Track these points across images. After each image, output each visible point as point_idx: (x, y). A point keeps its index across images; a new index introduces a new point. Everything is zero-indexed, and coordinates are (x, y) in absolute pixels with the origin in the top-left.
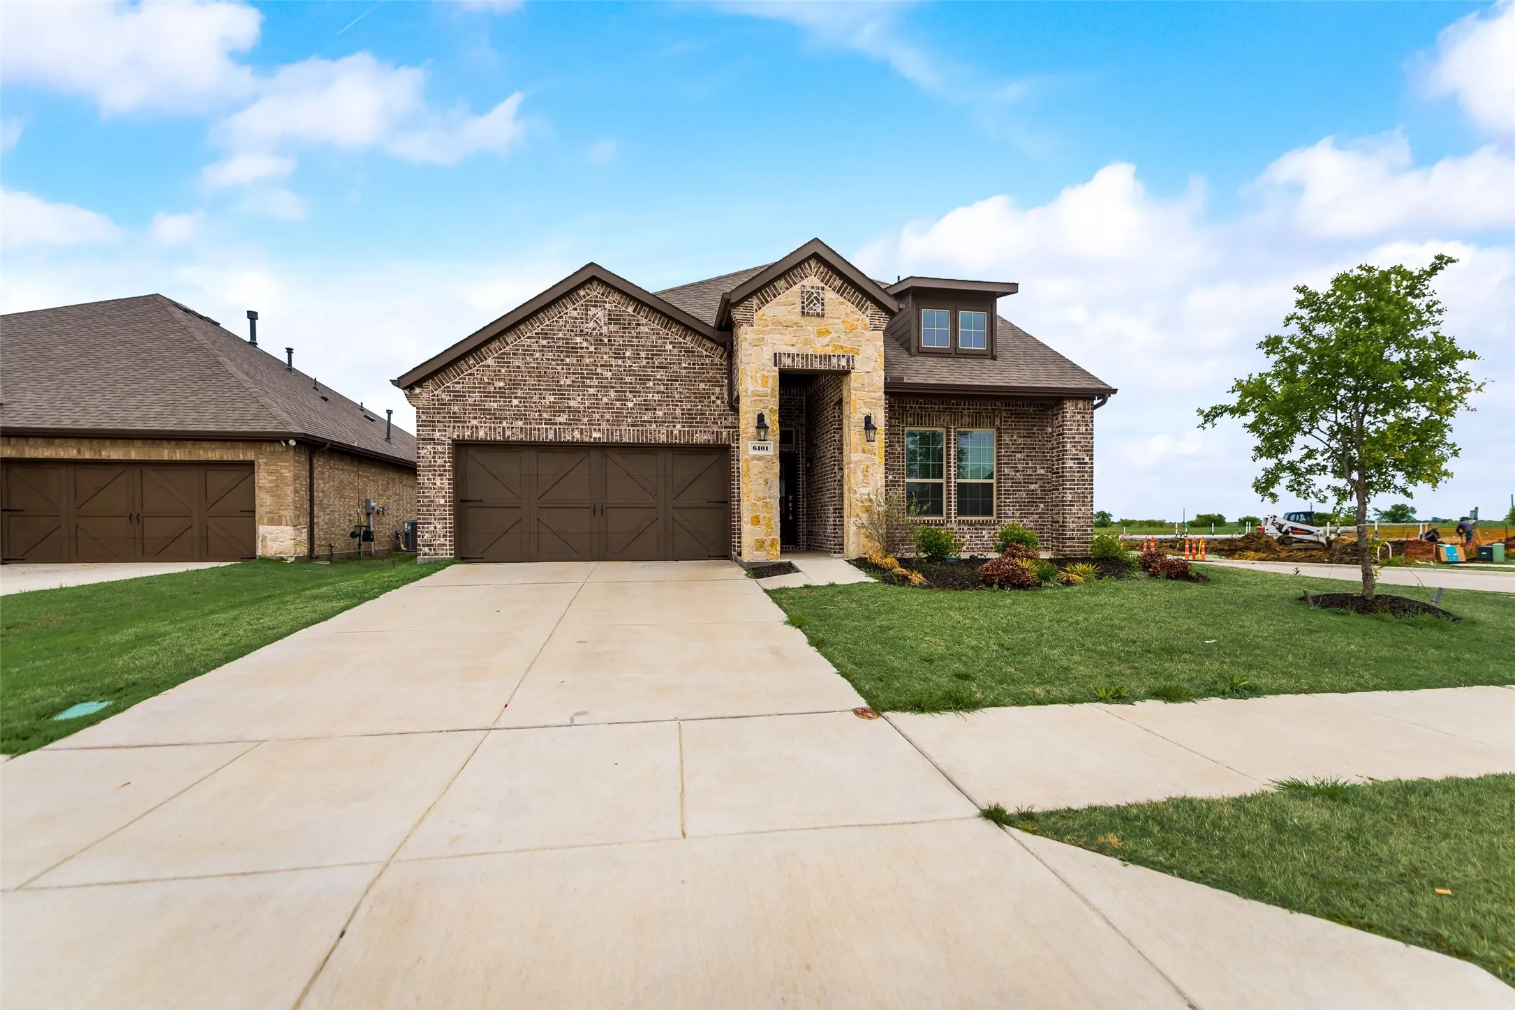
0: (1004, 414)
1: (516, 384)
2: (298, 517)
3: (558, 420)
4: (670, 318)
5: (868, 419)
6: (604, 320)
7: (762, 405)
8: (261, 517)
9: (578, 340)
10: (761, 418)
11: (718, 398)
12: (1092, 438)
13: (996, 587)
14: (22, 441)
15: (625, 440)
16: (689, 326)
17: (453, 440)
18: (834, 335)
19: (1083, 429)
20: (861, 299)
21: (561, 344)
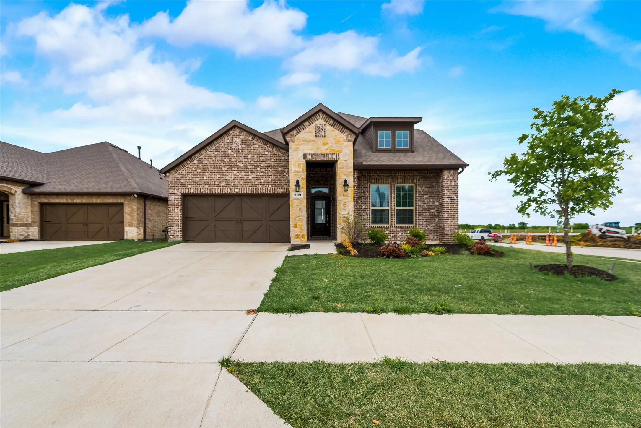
0: (418, 177)
1: (205, 170)
2: (139, 224)
3: (222, 184)
4: (266, 141)
5: (346, 181)
6: (240, 143)
7: (298, 176)
8: (126, 224)
9: (230, 151)
10: (298, 182)
11: (287, 174)
12: (458, 188)
13: (385, 257)
14: (49, 196)
15: (248, 192)
16: (274, 144)
17: (182, 194)
18: (330, 145)
19: (453, 183)
20: (343, 128)
21: (223, 154)
